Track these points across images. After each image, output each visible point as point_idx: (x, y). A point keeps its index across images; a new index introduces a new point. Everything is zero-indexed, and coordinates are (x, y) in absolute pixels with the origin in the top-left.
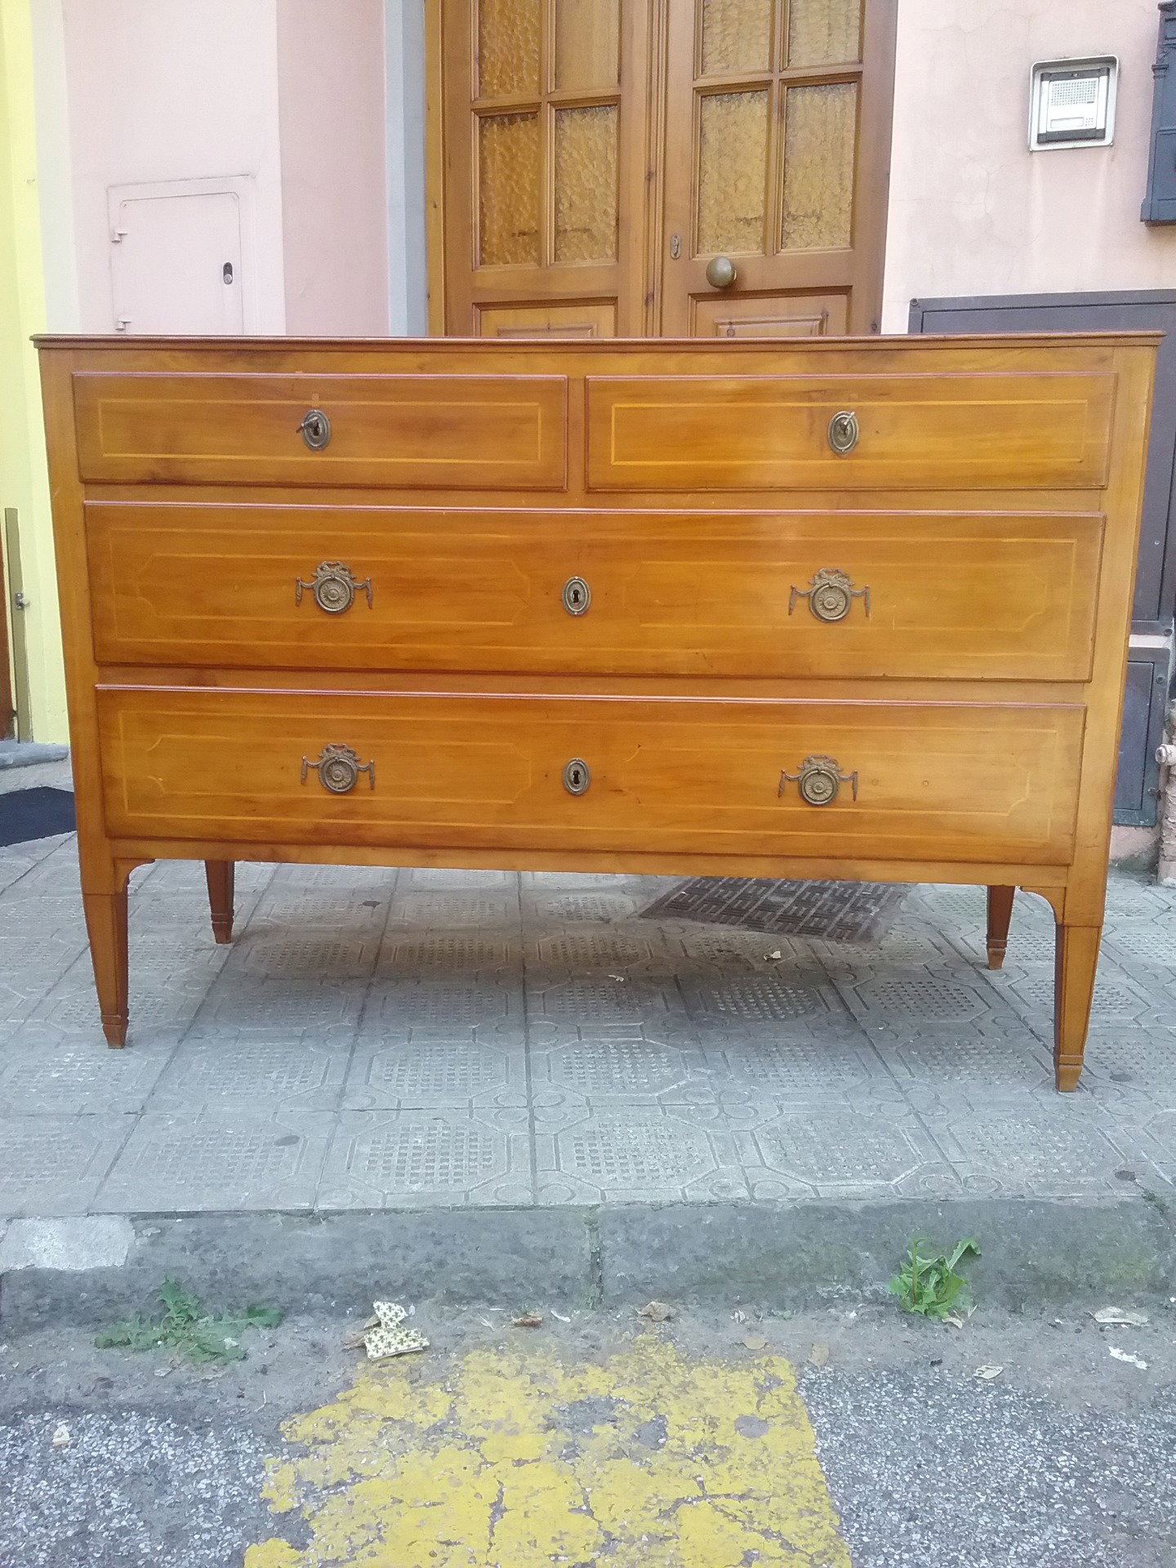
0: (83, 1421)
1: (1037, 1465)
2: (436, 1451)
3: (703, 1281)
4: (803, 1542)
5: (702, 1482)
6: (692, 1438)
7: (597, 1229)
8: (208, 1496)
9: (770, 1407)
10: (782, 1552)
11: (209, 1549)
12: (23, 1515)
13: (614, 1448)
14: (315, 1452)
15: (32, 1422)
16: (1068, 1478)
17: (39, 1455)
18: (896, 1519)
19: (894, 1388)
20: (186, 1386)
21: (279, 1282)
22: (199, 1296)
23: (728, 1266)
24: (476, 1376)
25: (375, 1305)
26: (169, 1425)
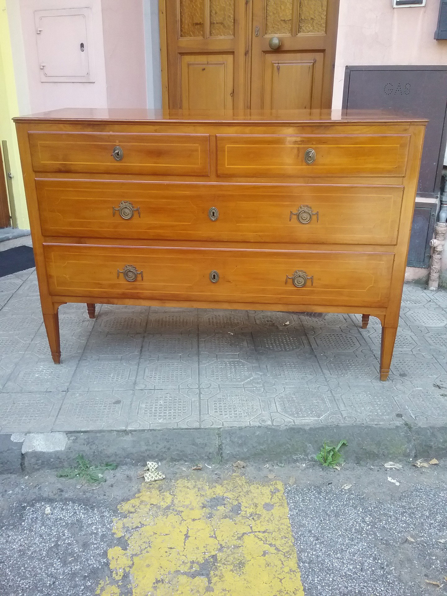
0: (54, 505)
1: (359, 521)
2: (167, 516)
3: (255, 454)
4: (282, 548)
5: (251, 527)
6: (250, 511)
7: (220, 436)
8: (95, 531)
9: (275, 500)
10: (275, 551)
11: (96, 550)
12: (37, 539)
13: (224, 515)
14: (129, 516)
15: (38, 505)
16: (368, 525)
17: (41, 517)
18: (312, 540)
19: (315, 493)
20: (87, 492)
21: (116, 455)
22: (90, 460)
23: (264, 449)
24: (180, 489)
25: (147, 463)
26: (82, 506)
